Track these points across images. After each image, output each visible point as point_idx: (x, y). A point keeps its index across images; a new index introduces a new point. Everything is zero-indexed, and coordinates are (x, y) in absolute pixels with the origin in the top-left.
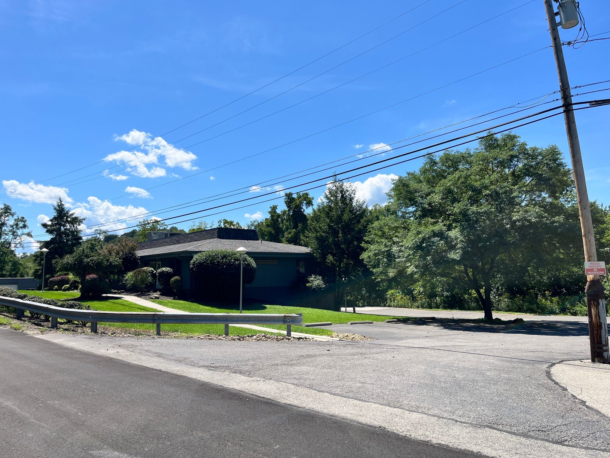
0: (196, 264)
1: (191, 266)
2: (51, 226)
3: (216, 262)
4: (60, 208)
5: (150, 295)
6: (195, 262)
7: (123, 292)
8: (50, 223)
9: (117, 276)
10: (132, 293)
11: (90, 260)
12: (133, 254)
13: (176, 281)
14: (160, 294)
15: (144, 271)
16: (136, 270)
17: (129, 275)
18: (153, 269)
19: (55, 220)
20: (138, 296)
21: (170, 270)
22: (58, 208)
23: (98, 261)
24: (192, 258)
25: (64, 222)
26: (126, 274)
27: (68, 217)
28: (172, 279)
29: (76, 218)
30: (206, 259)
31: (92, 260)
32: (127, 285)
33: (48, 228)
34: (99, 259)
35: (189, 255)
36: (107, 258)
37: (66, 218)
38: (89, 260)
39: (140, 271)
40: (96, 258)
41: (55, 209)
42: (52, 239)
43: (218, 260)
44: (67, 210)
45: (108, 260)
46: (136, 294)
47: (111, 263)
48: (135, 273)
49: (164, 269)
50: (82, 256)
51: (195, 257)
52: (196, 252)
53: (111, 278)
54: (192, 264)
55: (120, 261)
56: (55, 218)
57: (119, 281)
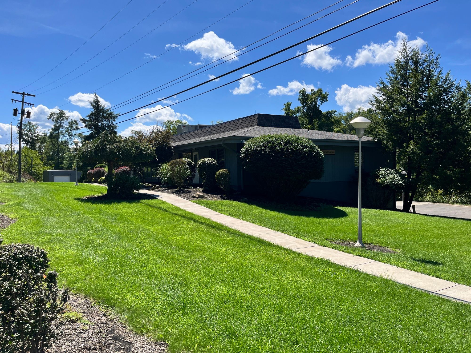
0: (250, 153)
1: (243, 155)
2: (89, 121)
3: (278, 150)
4: (97, 104)
5: (191, 192)
6: (247, 151)
7: (157, 188)
8: (88, 119)
9: (150, 169)
10: (168, 189)
11: (115, 147)
12: (167, 143)
13: (223, 175)
14: (203, 191)
15: (182, 163)
16: (172, 161)
17: (164, 168)
18: (190, 160)
19: (92, 116)
20: (176, 193)
21: (214, 161)
22: (94, 104)
23: (125, 148)
24: (242, 145)
25: (101, 118)
26: (160, 166)
27: (104, 113)
28: (218, 173)
29: (111, 114)
30: (263, 146)
31: (117, 147)
32: (162, 179)
33: (87, 123)
34: (126, 145)
35: (238, 142)
36: (136, 145)
37: (103, 114)
38: (112, 147)
39: (177, 162)
40: (122, 144)
41: (92, 105)
42: (90, 133)
43: (280, 147)
44: (102, 106)
45: (137, 148)
46: (173, 190)
47: (141, 151)
48: (172, 165)
49: (206, 160)
50: (104, 141)
51: (247, 144)
52: (247, 138)
53: (144, 171)
54: (244, 153)
55: (153, 149)
56: (92, 114)
57: (152, 174)
